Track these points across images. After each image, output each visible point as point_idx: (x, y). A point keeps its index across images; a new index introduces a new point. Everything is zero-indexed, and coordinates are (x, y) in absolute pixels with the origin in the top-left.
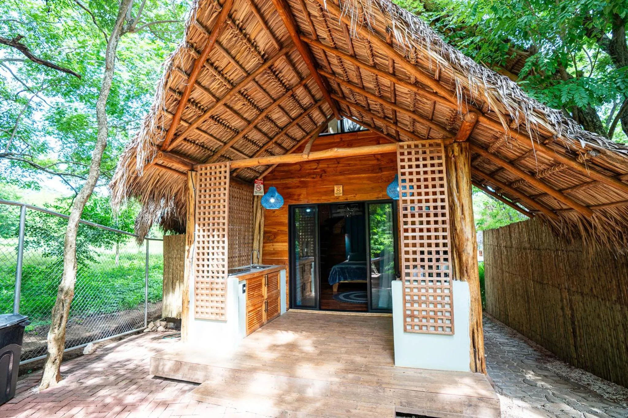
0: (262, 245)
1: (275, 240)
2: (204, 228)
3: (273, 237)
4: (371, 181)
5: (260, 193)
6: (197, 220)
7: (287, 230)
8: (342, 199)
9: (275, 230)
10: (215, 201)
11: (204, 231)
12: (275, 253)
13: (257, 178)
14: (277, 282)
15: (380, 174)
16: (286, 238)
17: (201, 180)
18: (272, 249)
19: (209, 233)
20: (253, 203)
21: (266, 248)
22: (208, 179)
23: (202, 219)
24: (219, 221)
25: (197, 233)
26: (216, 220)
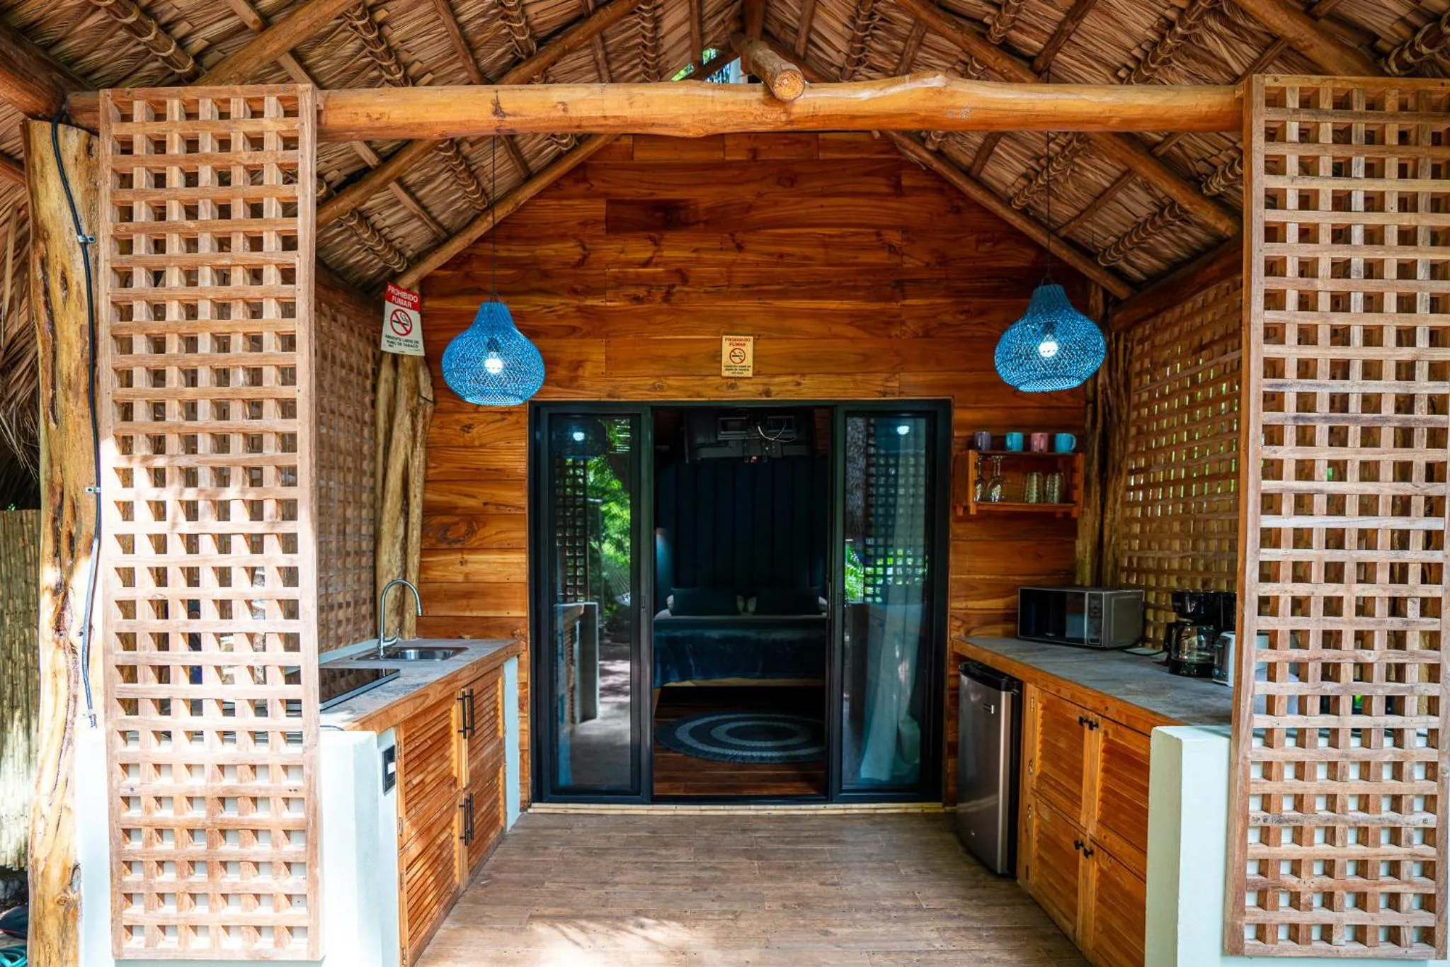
0: (414, 559)
1: (474, 542)
2: (160, 462)
3: (463, 528)
4: (864, 328)
5: (408, 343)
6: (108, 413)
7: (524, 502)
8: (748, 392)
9: (471, 502)
10: (223, 310)
11: (159, 478)
12: (472, 592)
13: (395, 277)
14: (495, 709)
15: (894, 306)
16: (521, 534)
17: (126, 180)
18: (460, 578)
19: (190, 494)
20: (375, 389)
21: (435, 574)
22: (175, 178)
23: (141, 412)
24: (254, 426)
25: (111, 489)
26: (238, 417)
